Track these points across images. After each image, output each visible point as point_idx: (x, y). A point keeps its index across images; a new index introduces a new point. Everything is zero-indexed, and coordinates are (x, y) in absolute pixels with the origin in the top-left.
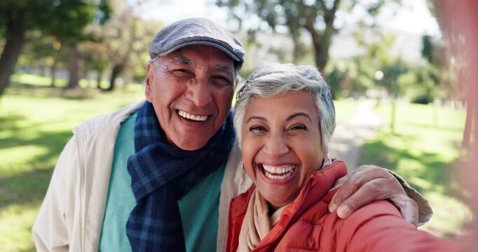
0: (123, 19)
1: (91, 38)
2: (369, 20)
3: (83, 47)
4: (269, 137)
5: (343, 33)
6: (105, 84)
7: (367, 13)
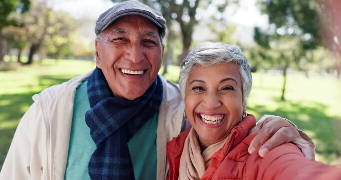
0: (39, 10)
1: (14, 24)
2: (219, 16)
3: (6, 31)
4: (207, 95)
5: (202, 24)
6: (25, 59)
7: (218, 11)
